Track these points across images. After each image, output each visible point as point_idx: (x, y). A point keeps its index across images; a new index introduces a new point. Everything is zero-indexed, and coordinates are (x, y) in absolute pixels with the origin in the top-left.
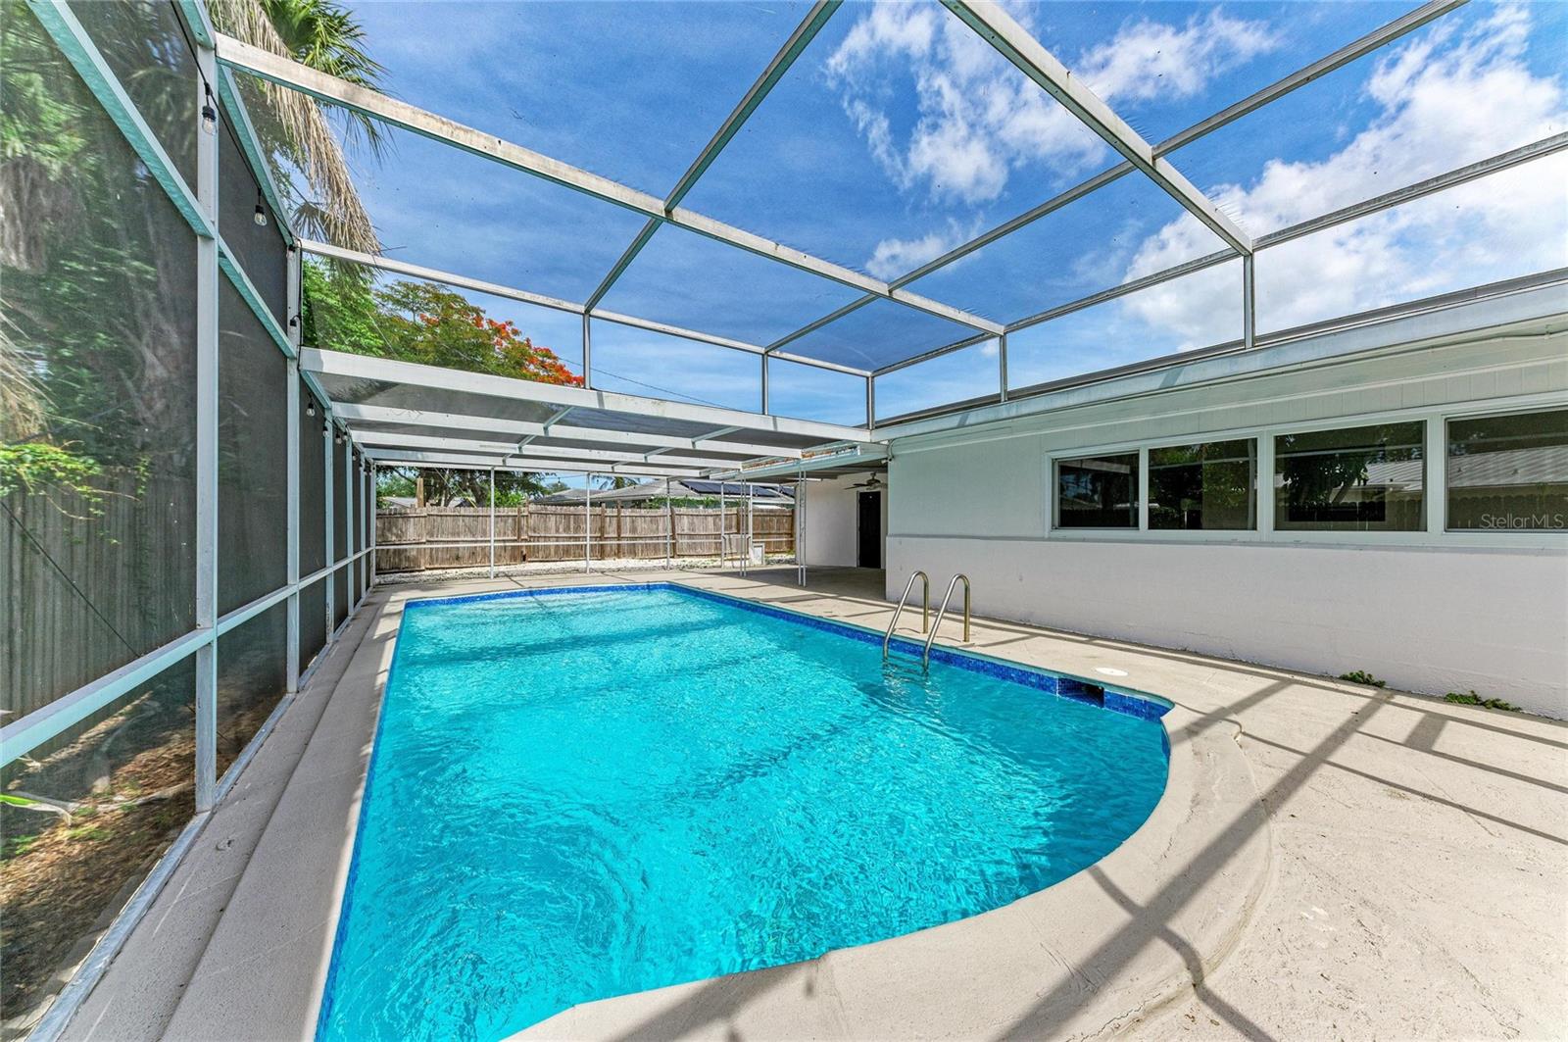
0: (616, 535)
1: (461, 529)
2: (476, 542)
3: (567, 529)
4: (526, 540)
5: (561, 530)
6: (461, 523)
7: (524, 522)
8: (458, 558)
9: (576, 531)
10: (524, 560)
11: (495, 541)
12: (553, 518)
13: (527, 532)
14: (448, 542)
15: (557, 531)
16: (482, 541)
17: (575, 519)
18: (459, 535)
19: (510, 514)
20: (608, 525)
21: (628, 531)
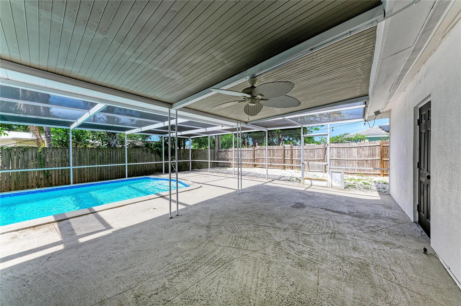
0: (290, 159)
3: (270, 155)
4: (256, 159)
7: (255, 152)
9: (273, 156)
12: (265, 151)
13: (256, 156)
16: (244, 159)
20: (286, 154)
21: (297, 157)
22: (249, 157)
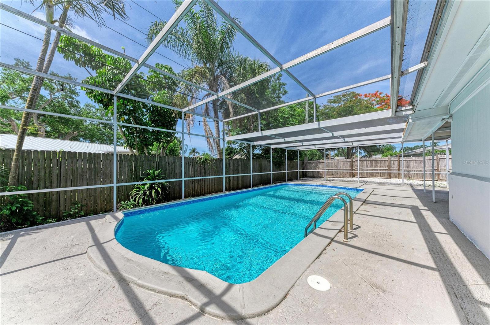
0: (397, 169)
1: (334, 166)
2: (338, 170)
3: (372, 166)
4: (354, 170)
5: (369, 166)
6: (333, 164)
7: (354, 163)
8: (333, 174)
9: (376, 166)
10: (354, 176)
11: (326, 170)
12: (365, 162)
13: (355, 167)
14: (330, 170)
15: (367, 167)
16: (340, 170)
17: (375, 162)
18: (333, 168)
19: (349, 161)
20: (392, 164)
21: (405, 167)
22: (345, 168)
